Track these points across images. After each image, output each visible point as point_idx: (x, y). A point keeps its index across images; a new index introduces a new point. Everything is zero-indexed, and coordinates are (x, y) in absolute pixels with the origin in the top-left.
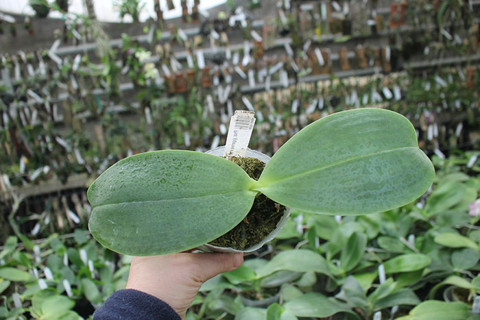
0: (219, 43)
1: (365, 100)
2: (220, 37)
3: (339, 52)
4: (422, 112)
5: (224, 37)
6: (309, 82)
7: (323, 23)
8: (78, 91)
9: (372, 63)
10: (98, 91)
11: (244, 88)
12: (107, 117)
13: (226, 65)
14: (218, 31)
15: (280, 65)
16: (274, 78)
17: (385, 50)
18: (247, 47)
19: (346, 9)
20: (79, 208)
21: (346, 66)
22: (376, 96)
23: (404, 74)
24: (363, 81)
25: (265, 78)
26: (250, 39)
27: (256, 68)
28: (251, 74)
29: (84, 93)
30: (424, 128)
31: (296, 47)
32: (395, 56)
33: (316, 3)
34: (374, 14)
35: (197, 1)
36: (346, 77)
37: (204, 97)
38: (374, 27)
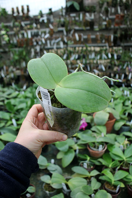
0: (36, 28)
1: (99, 57)
2: (37, 26)
3: (88, 35)
4: (127, 66)
5: (39, 26)
6: (72, 47)
7: (81, 22)
9: (104, 41)
11: (46, 47)
13: (39, 37)
14: (36, 24)
15: (60, 39)
16: (58, 44)
17: (110, 37)
18: (47, 30)
19: (93, 17)
21: (90, 41)
22: (104, 56)
23: (120, 48)
24: (98, 49)
25: (54, 44)
26: (48, 27)
27: (50, 39)
28: (48, 42)
30: (127, 73)
31: (68, 31)
32: (115, 39)
33: (78, 13)
34: (107, 19)
35: (28, 10)
36: (90, 47)
37: (31, 49)
38: (106, 25)
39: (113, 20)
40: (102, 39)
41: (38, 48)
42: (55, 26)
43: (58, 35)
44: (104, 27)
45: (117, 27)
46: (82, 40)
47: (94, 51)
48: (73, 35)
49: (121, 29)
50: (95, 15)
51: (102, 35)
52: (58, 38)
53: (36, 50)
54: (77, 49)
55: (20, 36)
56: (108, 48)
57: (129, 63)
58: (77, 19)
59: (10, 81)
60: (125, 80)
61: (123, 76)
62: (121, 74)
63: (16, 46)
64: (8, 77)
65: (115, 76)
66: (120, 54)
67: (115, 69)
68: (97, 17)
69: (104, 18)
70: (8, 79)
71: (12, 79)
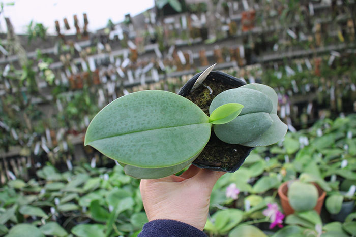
0: (104, 51)
2: (105, 48)
3: (200, 52)
5: (108, 47)
6: (175, 77)
7: (184, 32)
8: (11, 89)
9: (228, 59)
10: (24, 89)
11: (126, 83)
12: (30, 107)
13: (111, 67)
14: (103, 43)
15: (151, 65)
16: (148, 74)
17: (238, 50)
18: (125, 53)
19: (204, 20)
20: (15, 169)
21: (206, 62)
23: (258, 66)
26: (127, 47)
27: (133, 68)
28: (130, 73)
29: (15, 90)
31: (164, 50)
32: (248, 53)
33: (177, 17)
34: (229, 21)
35: (86, 22)
37: (97, 91)
38: (228, 32)
39: (238, 22)
40: (224, 55)
41: (111, 88)
42: (140, 43)
43: (146, 59)
44: (225, 35)
45: (246, 31)
46: (191, 61)
48: (175, 55)
49: (254, 35)
50: (207, 18)
51: (224, 49)
52: (147, 64)
53: (107, 91)
54: (184, 78)
55: (74, 69)
56: (237, 69)
58: (177, 26)
59: (61, 158)
63: (67, 89)
64: (56, 150)
68: (212, 19)
69: (223, 19)
70: (57, 156)
71: (67, 153)
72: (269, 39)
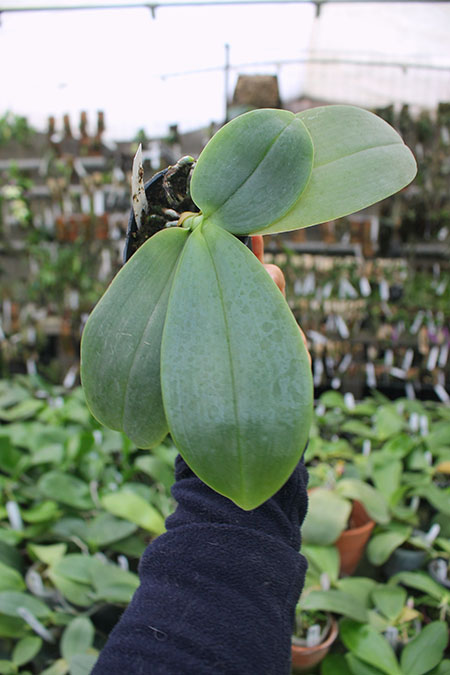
0: (124, 184)
1: (327, 290)
2: (126, 178)
4: (424, 324)
9: (346, 238)
14: (124, 169)
17: (369, 225)
22: (346, 287)
23: (401, 263)
24: (325, 264)
30: (423, 349)
32: (385, 234)
35: (101, 126)
36: (301, 253)
37: (99, 251)
40: (340, 230)
47: (314, 270)
53: (118, 254)
55: (68, 206)
56: (359, 260)
57: (430, 314)
59: (20, 354)
60: (415, 373)
61: (409, 357)
62: (401, 351)
63: (50, 238)
64: (16, 338)
65: (381, 355)
66: (400, 285)
67: (383, 332)
70: (15, 349)
71: (30, 348)
72: (432, 215)
